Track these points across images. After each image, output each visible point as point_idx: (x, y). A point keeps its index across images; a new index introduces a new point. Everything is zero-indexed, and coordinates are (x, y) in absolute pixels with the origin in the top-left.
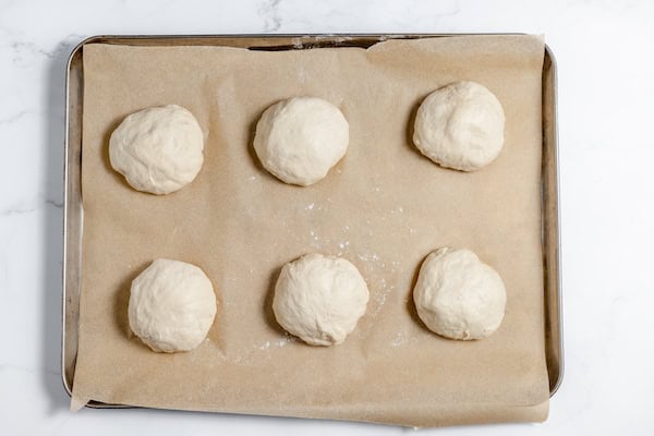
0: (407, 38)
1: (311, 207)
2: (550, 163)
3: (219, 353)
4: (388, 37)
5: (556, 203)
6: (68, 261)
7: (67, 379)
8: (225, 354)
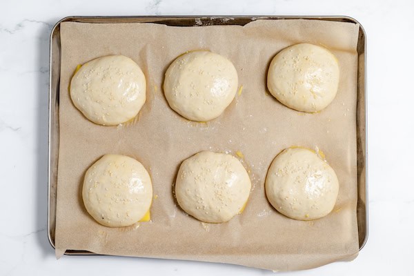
0: (270, 18)
4: (258, 18)
5: (365, 126)
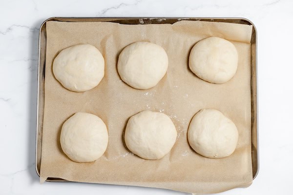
1: (147, 94)
2: (254, 75)
3: (105, 158)
4: (182, 19)
5: (256, 93)
6: (39, 117)
7: (38, 168)
8: (107, 158)
